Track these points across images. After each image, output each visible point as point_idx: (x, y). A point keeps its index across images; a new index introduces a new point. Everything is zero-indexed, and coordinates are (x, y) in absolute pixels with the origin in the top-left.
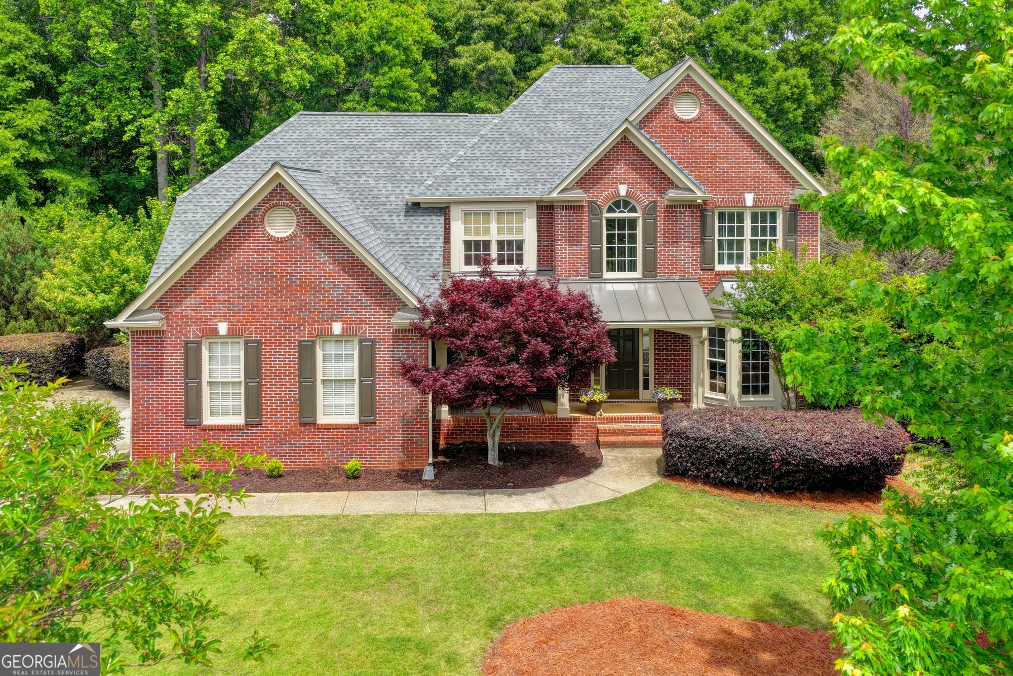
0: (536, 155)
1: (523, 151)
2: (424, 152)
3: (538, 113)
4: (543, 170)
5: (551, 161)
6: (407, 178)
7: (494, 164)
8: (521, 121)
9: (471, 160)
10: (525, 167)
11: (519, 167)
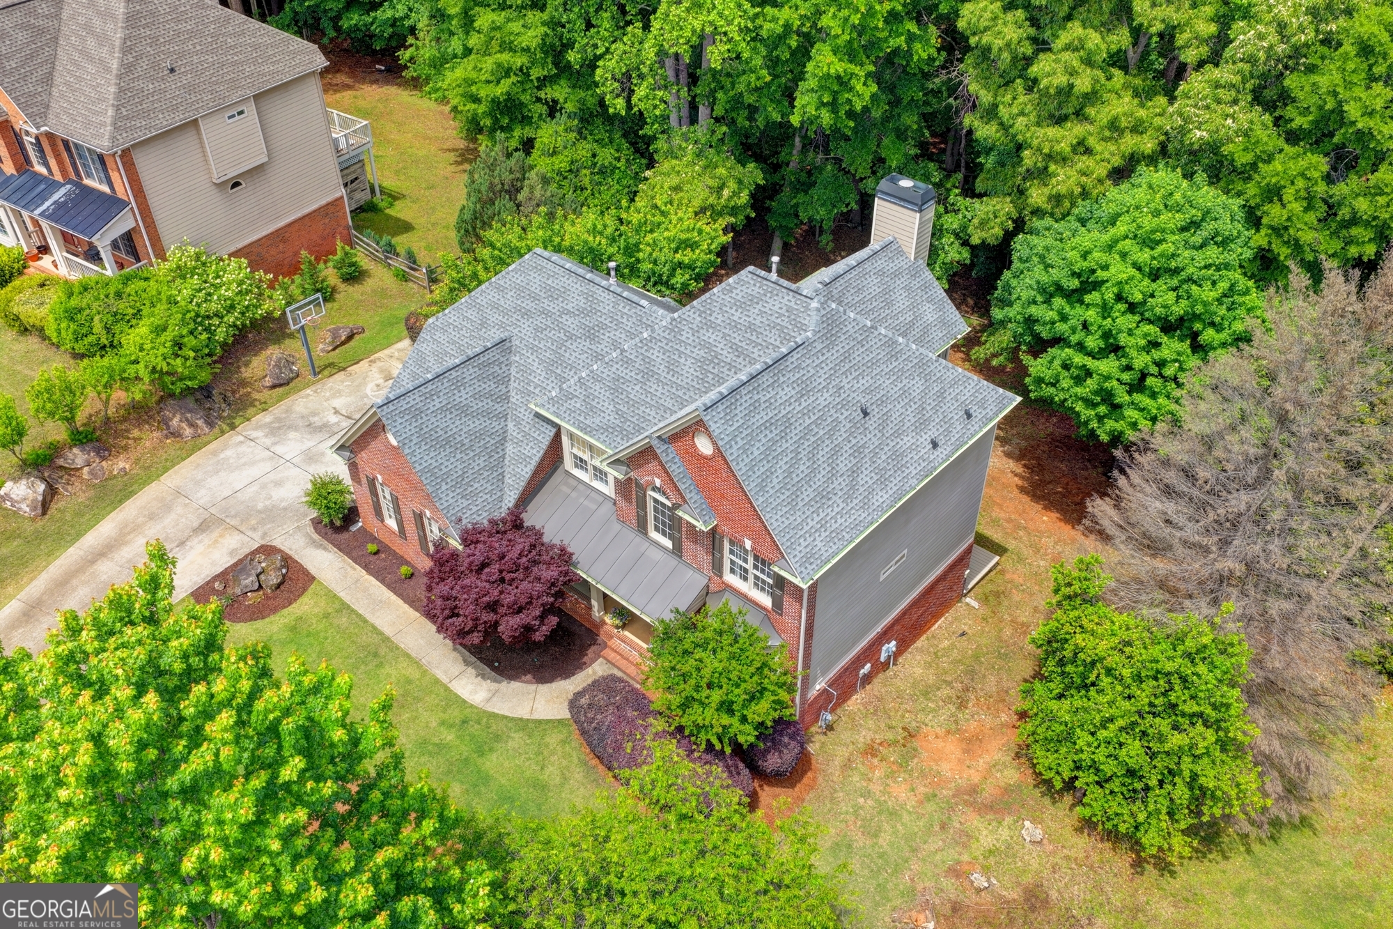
0: (643, 397)
1: (637, 388)
2: (587, 344)
3: (683, 338)
4: (633, 420)
5: (648, 411)
6: (558, 371)
7: (607, 394)
8: (663, 345)
9: (597, 379)
10: (625, 409)
11: (621, 407)
